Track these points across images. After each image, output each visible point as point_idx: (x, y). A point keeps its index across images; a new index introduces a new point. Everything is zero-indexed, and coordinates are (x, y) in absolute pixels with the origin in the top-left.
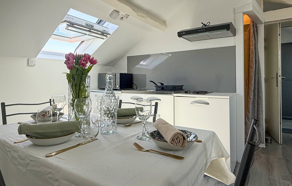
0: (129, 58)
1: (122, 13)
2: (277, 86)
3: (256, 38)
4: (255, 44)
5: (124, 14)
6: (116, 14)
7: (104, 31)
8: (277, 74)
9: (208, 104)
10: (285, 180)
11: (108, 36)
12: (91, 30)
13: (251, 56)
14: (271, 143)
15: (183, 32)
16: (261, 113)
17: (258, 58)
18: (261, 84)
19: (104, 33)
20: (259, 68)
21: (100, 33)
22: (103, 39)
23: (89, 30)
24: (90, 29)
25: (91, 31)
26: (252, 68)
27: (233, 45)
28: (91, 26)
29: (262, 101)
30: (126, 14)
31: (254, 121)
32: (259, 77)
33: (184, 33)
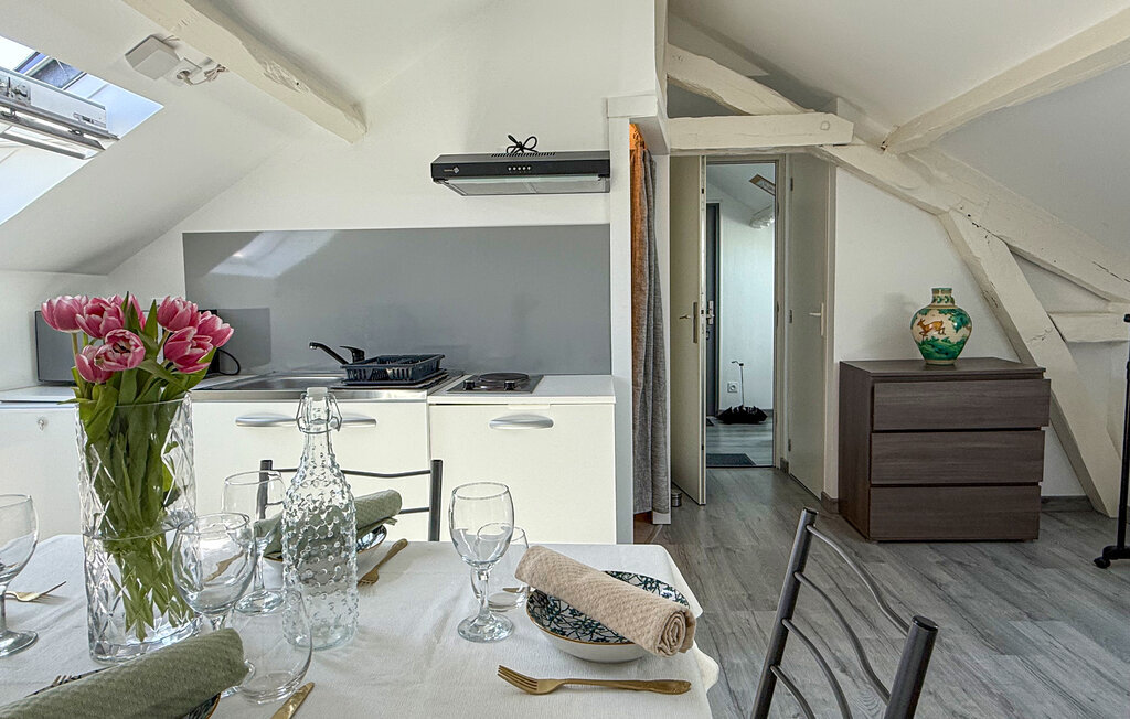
0: (189, 239)
1: (189, 53)
2: (696, 341)
3: (652, 199)
4: (648, 216)
5: (199, 58)
6: (161, 52)
7: (84, 119)
8: (696, 305)
9: (549, 424)
10: (738, 609)
11: (105, 144)
12: (18, 114)
13: (638, 255)
14: (680, 505)
15: (453, 166)
16: (661, 425)
17: (656, 260)
18: (662, 339)
19: (82, 131)
20: (657, 292)
21: (66, 129)
22: (81, 157)
23: (8, 111)
24: (13, 109)
25: (17, 121)
26: (641, 290)
27: (602, 221)
28: (17, 92)
29: (665, 389)
30: (203, 58)
31: (806, 517)
32: (658, 317)
33: (456, 170)
